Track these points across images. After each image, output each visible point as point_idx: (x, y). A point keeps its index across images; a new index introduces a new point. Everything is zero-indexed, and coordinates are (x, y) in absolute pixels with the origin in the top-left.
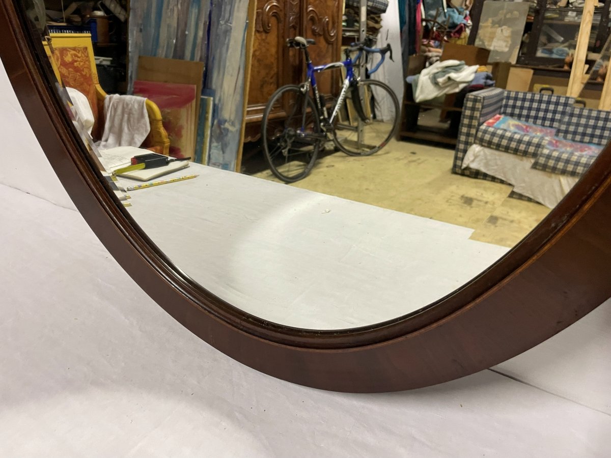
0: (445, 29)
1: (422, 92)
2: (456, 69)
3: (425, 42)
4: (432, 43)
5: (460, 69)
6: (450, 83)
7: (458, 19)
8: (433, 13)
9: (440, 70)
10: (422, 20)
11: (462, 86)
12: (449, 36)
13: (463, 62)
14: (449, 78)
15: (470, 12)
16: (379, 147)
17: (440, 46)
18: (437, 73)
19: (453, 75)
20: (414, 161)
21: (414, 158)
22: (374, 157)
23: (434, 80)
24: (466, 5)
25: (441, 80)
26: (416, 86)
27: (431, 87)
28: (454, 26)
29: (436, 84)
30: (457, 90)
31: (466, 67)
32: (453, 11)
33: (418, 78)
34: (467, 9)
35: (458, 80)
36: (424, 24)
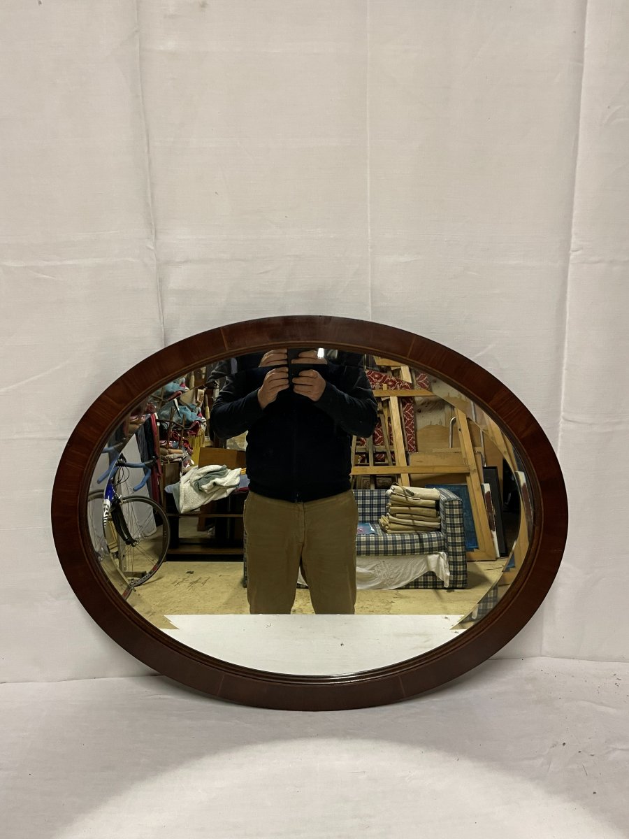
0: (182, 428)
1: (185, 502)
2: (220, 474)
3: (163, 443)
4: (171, 444)
5: (224, 473)
6: (217, 488)
7: (193, 416)
8: (166, 412)
9: (202, 476)
10: (157, 421)
11: (229, 491)
12: (186, 435)
13: (225, 466)
14: (215, 484)
15: (202, 408)
16: (150, 573)
17: (179, 447)
18: (200, 479)
19: (218, 480)
20: (197, 582)
21: (193, 578)
22: (147, 585)
23: (197, 486)
24: (197, 402)
25: (205, 487)
26: (179, 496)
27: (196, 495)
28: (189, 423)
29: (200, 491)
30: (225, 496)
31: (229, 470)
32: (185, 409)
33: (179, 486)
34: (198, 406)
35: (224, 485)
36: (158, 424)
